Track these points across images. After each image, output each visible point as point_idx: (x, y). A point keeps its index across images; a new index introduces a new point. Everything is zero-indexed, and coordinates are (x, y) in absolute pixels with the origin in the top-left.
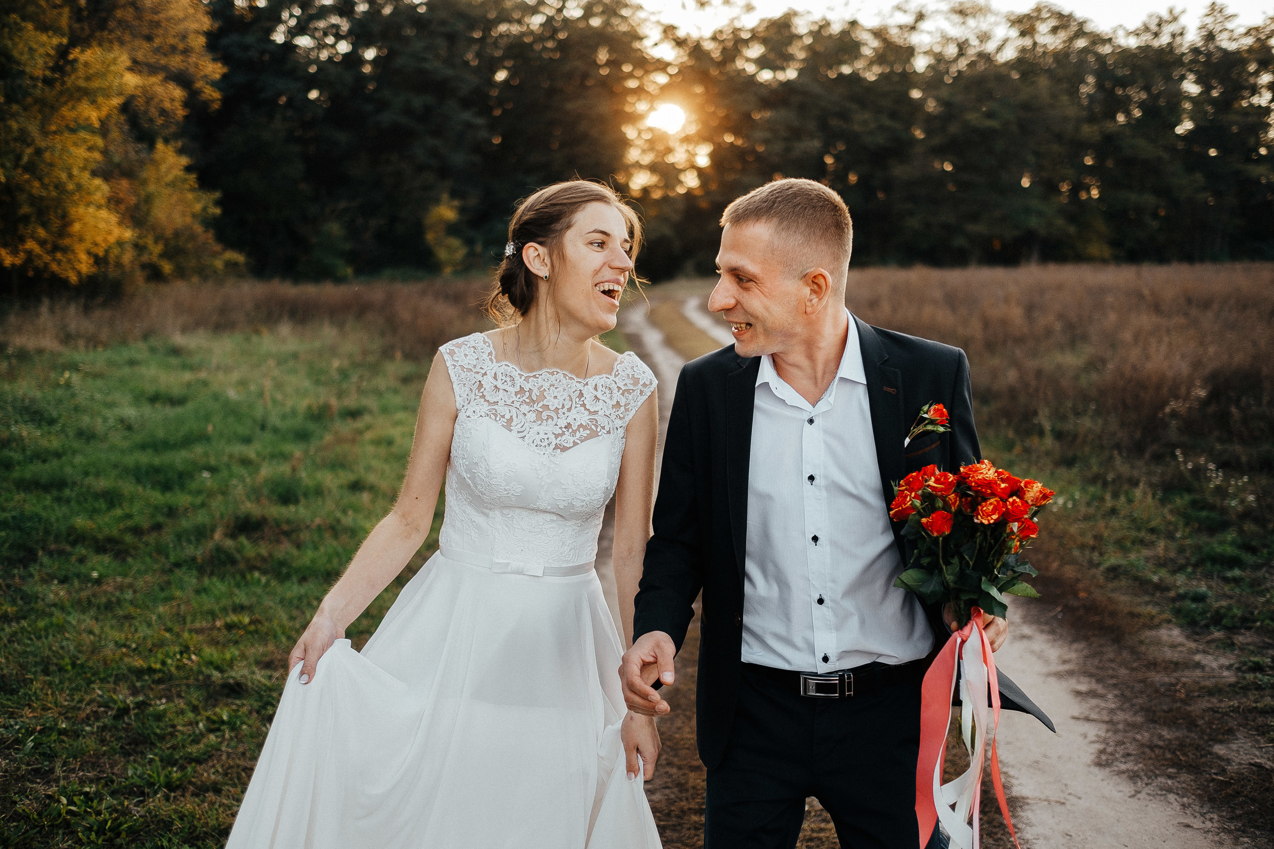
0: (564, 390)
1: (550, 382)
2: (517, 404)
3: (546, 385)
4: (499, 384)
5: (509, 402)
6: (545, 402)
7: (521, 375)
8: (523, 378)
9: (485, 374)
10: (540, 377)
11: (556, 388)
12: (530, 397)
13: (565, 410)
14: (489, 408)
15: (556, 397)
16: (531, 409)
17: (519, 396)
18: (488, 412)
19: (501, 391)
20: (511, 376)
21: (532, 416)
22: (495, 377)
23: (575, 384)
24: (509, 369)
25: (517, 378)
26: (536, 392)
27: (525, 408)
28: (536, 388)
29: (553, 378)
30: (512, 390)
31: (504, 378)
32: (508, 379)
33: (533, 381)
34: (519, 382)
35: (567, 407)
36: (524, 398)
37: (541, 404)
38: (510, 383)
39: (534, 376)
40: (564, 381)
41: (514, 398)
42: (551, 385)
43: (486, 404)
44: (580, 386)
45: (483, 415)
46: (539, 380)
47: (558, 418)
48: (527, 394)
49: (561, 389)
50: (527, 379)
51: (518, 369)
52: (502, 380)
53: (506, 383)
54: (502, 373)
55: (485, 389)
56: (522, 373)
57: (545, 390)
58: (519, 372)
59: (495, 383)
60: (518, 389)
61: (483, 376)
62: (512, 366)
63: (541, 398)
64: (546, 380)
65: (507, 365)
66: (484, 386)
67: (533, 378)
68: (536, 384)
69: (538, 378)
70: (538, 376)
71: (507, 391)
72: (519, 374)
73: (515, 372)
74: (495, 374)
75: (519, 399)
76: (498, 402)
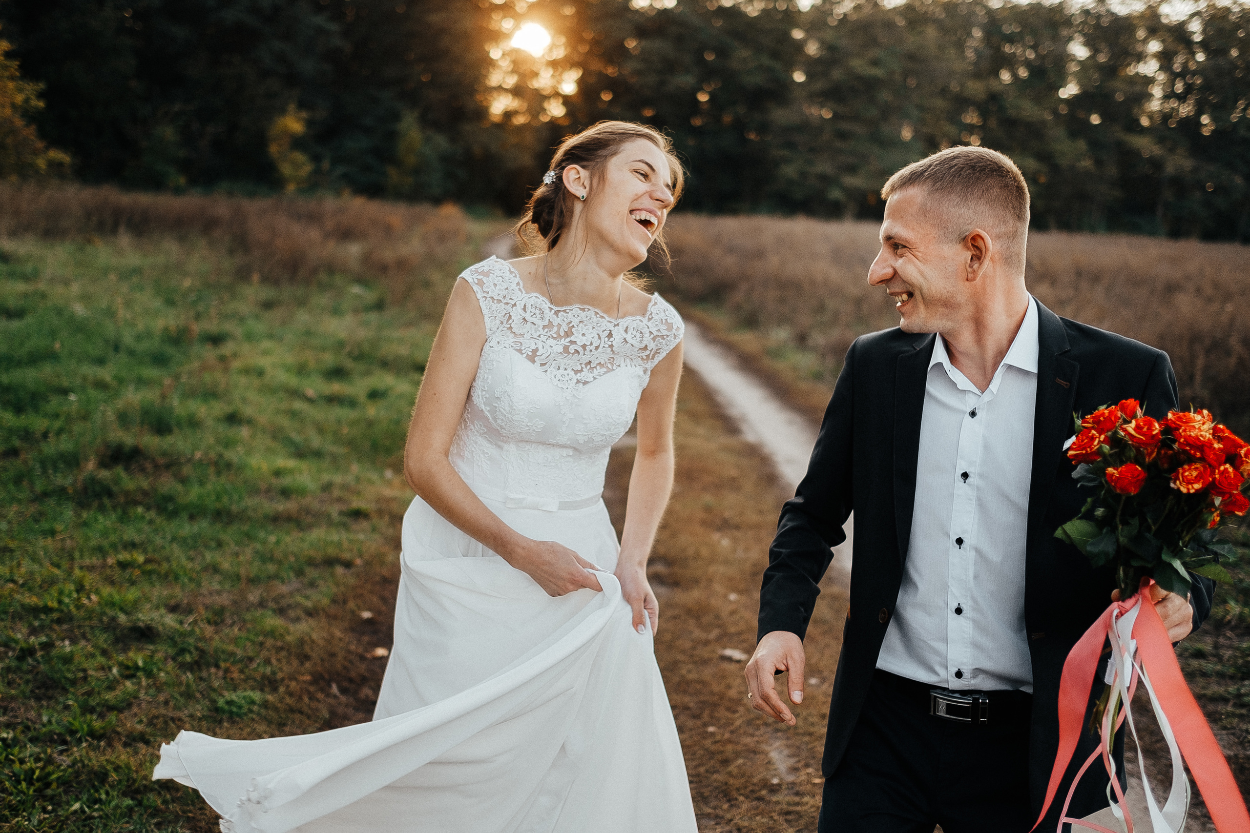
0: (594, 328)
1: (579, 318)
2: (543, 338)
3: (575, 322)
4: (528, 316)
5: (535, 336)
6: (572, 338)
7: (551, 309)
8: (553, 311)
9: (515, 305)
10: (570, 312)
11: (585, 325)
12: (558, 333)
13: (593, 347)
14: (515, 340)
15: (584, 335)
16: (558, 343)
17: (546, 330)
18: (512, 344)
19: (529, 324)
20: (540, 309)
21: (558, 349)
22: (524, 309)
23: (606, 324)
24: (539, 301)
25: (547, 311)
26: (565, 327)
27: (550, 343)
28: (565, 324)
29: (583, 314)
30: (541, 324)
31: (533, 310)
32: (537, 312)
33: (563, 315)
34: (549, 315)
36: (551, 333)
37: (568, 339)
38: (539, 316)
39: (565, 311)
40: (595, 319)
41: (541, 332)
42: (580, 322)
43: (512, 335)
44: (610, 327)
45: (508, 346)
46: (570, 315)
47: (584, 354)
48: (555, 329)
50: (557, 313)
51: (547, 302)
52: (531, 312)
53: (535, 316)
54: (532, 305)
55: (513, 321)
56: (551, 306)
57: (573, 326)
58: (549, 305)
59: (524, 315)
60: (546, 323)
61: (512, 307)
62: (542, 298)
63: (568, 334)
64: (576, 316)
65: (536, 297)
66: (512, 317)
67: (562, 313)
68: (565, 319)
69: (568, 313)
70: (568, 311)
71: (535, 324)
72: (549, 307)
73: (544, 305)
74: (525, 306)
75: (547, 332)
76: (524, 334)
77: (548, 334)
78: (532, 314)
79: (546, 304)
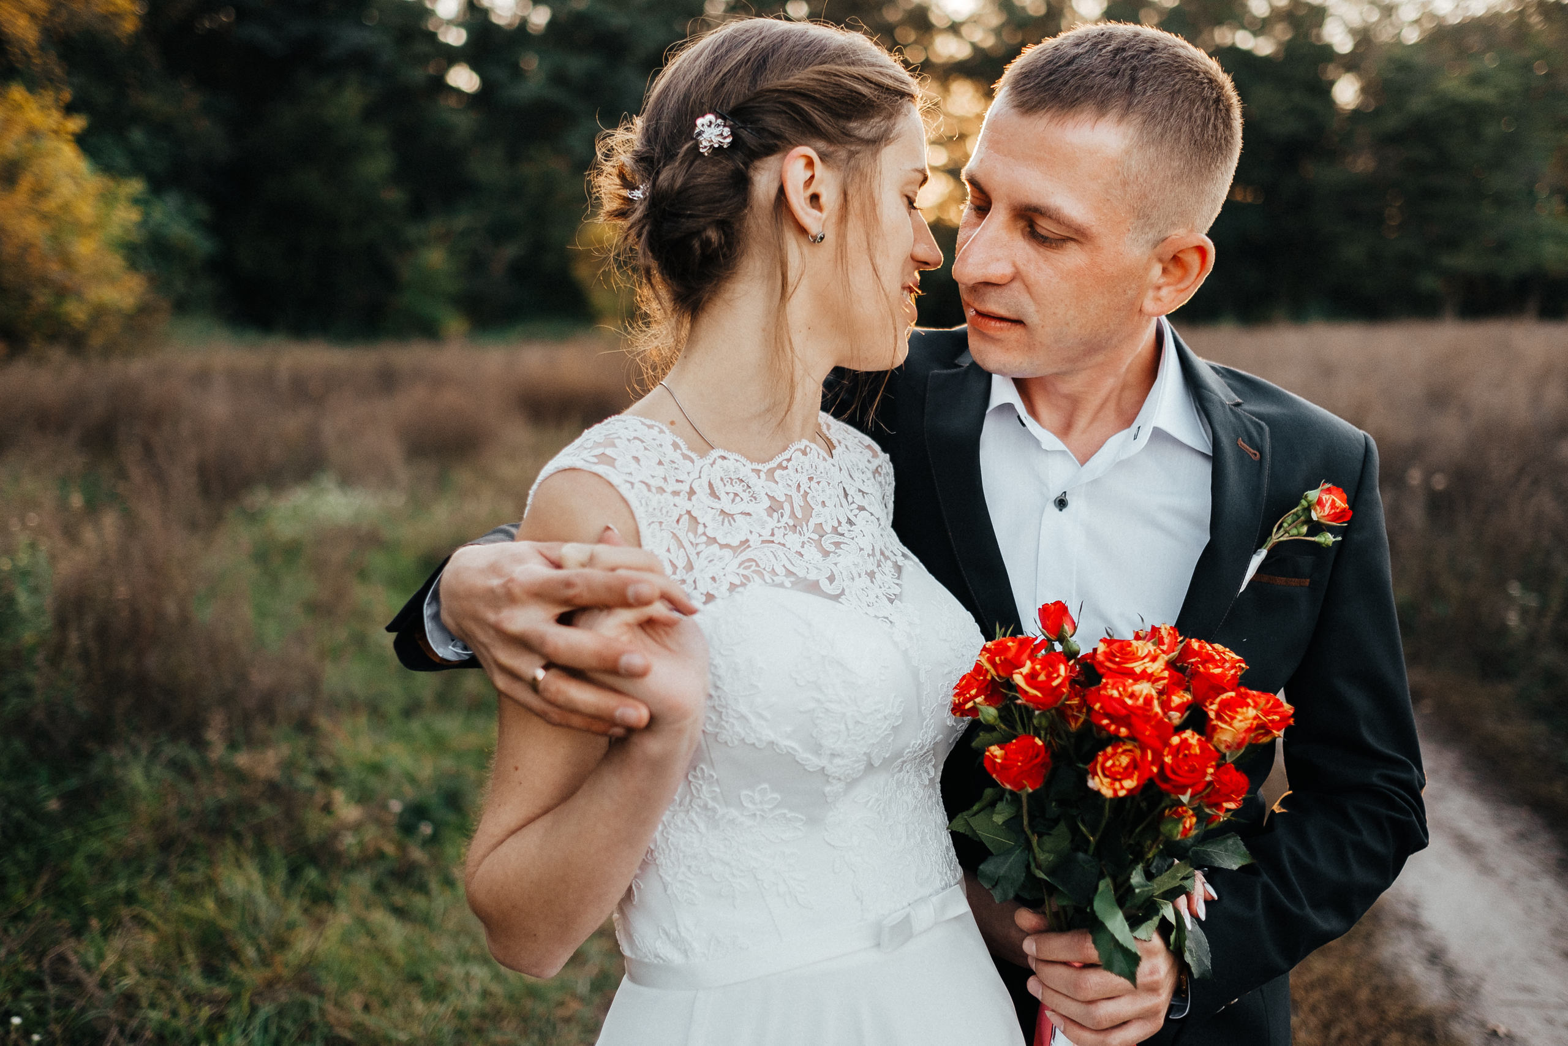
0: (829, 484)
1: (804, 471)
2: (777, 536)
4: (725, 504)
6: (817, 518)
7: (758, 472)
10: (789, 465)
11: (818, 483)
13: (845, 524)
15: (824, 504)
16: (803, 539)
17: (773, 517)
19: (738, 518)
21: (812, 553)
22: (713, 494)
24: (730, 464)
25: (753, 479)
26: (798, 500)
27: (793, 540)
28: (793, 491)
29: (806, 462)
30: (758, 508)
31: (729, 488)
32: (738, 488)
33: (782, 476)
34: (760, 484)
35: (844, 521)
36: (786, 518)
37: (811, 524)
38: (745, 496)
39: (780, 466)
40: (820, 466)
42: (809, 480)
43: (727, 552)
45: (738, 578)
46: (791, 471)
48: (787, 506)
49: (824, 483)
51: (743, 460)
52: (727, 493)
53: (738, 499)
54: (722, 479)
55: (705, 526)
56: (756, 466)
57: (806, 493)
58: (750, 466)
59: (717, 505)
60: (767, 503)
61: (690, 499)
62: (732, 456)
63: (808, 509)
64: (799, 469)
65: (724, 458)
66: (699, 521)
67: (778, 472)
68: (790, 483)
69: (786, 468)
70: (785, 464)
71: (749, 514)
72: (753, 470)
73: (742, 469)
74: (710, 485)
75: (779, 521)
76: (747, 541)
77: (782, 524)
78: (732, 495)
79: (746, 469)
